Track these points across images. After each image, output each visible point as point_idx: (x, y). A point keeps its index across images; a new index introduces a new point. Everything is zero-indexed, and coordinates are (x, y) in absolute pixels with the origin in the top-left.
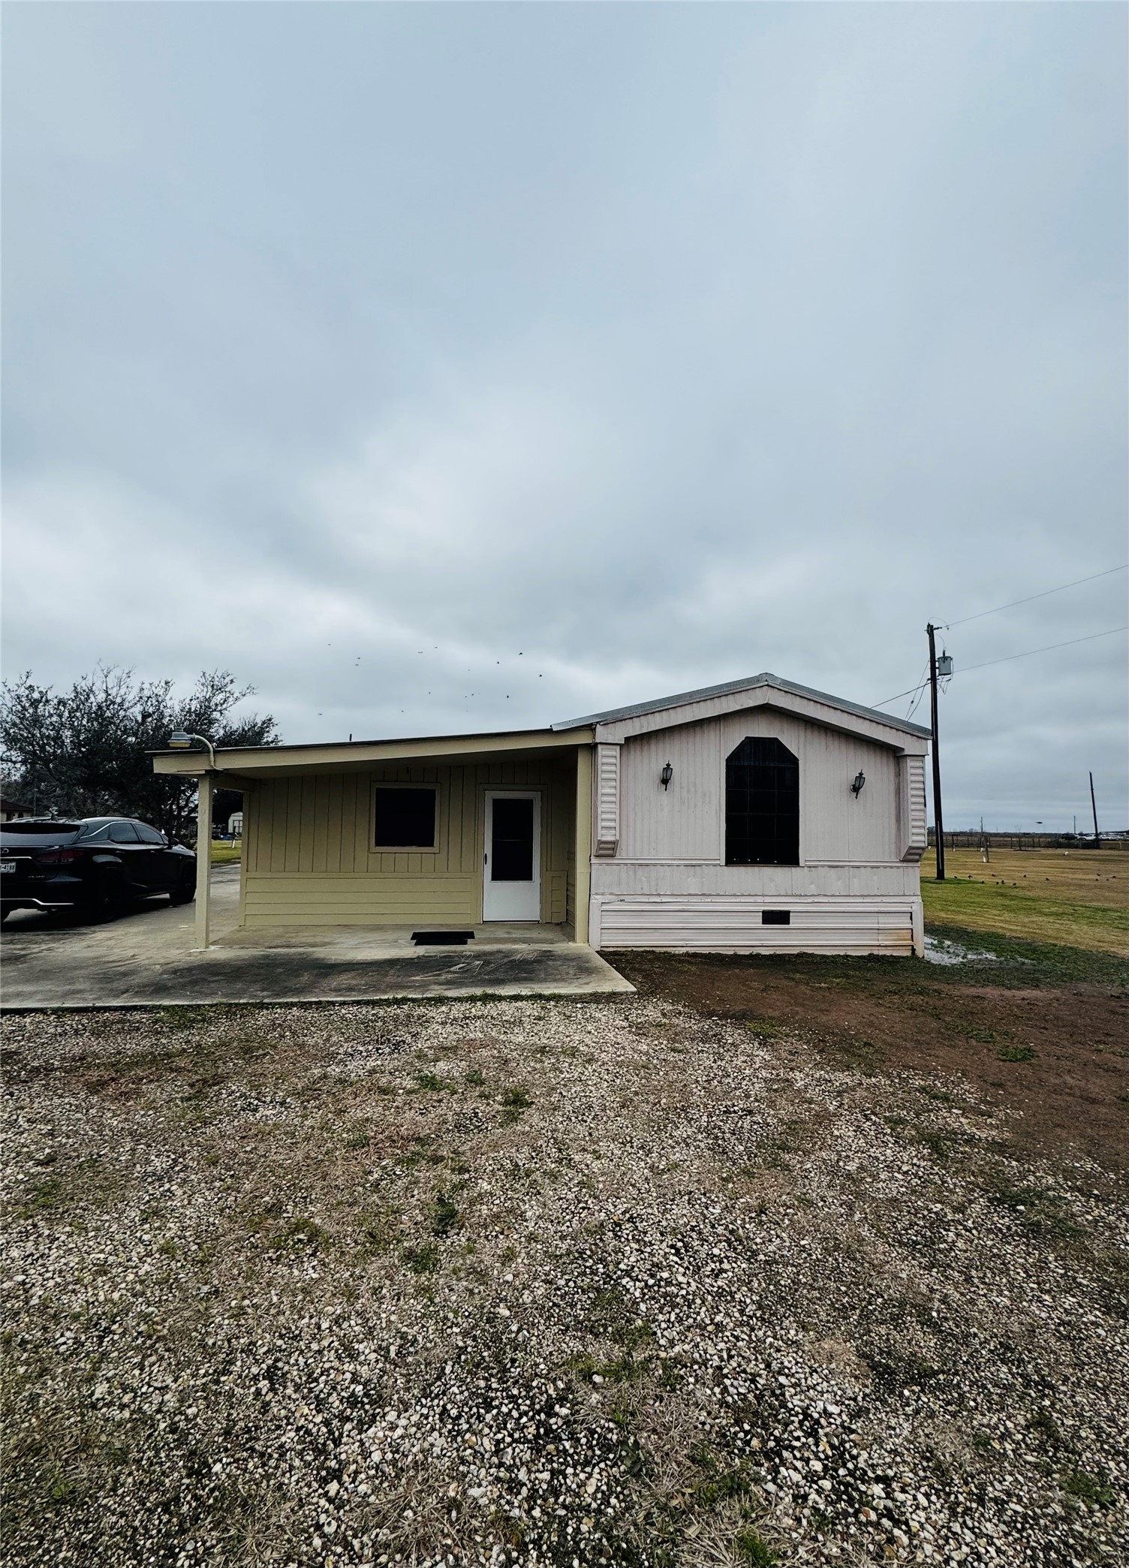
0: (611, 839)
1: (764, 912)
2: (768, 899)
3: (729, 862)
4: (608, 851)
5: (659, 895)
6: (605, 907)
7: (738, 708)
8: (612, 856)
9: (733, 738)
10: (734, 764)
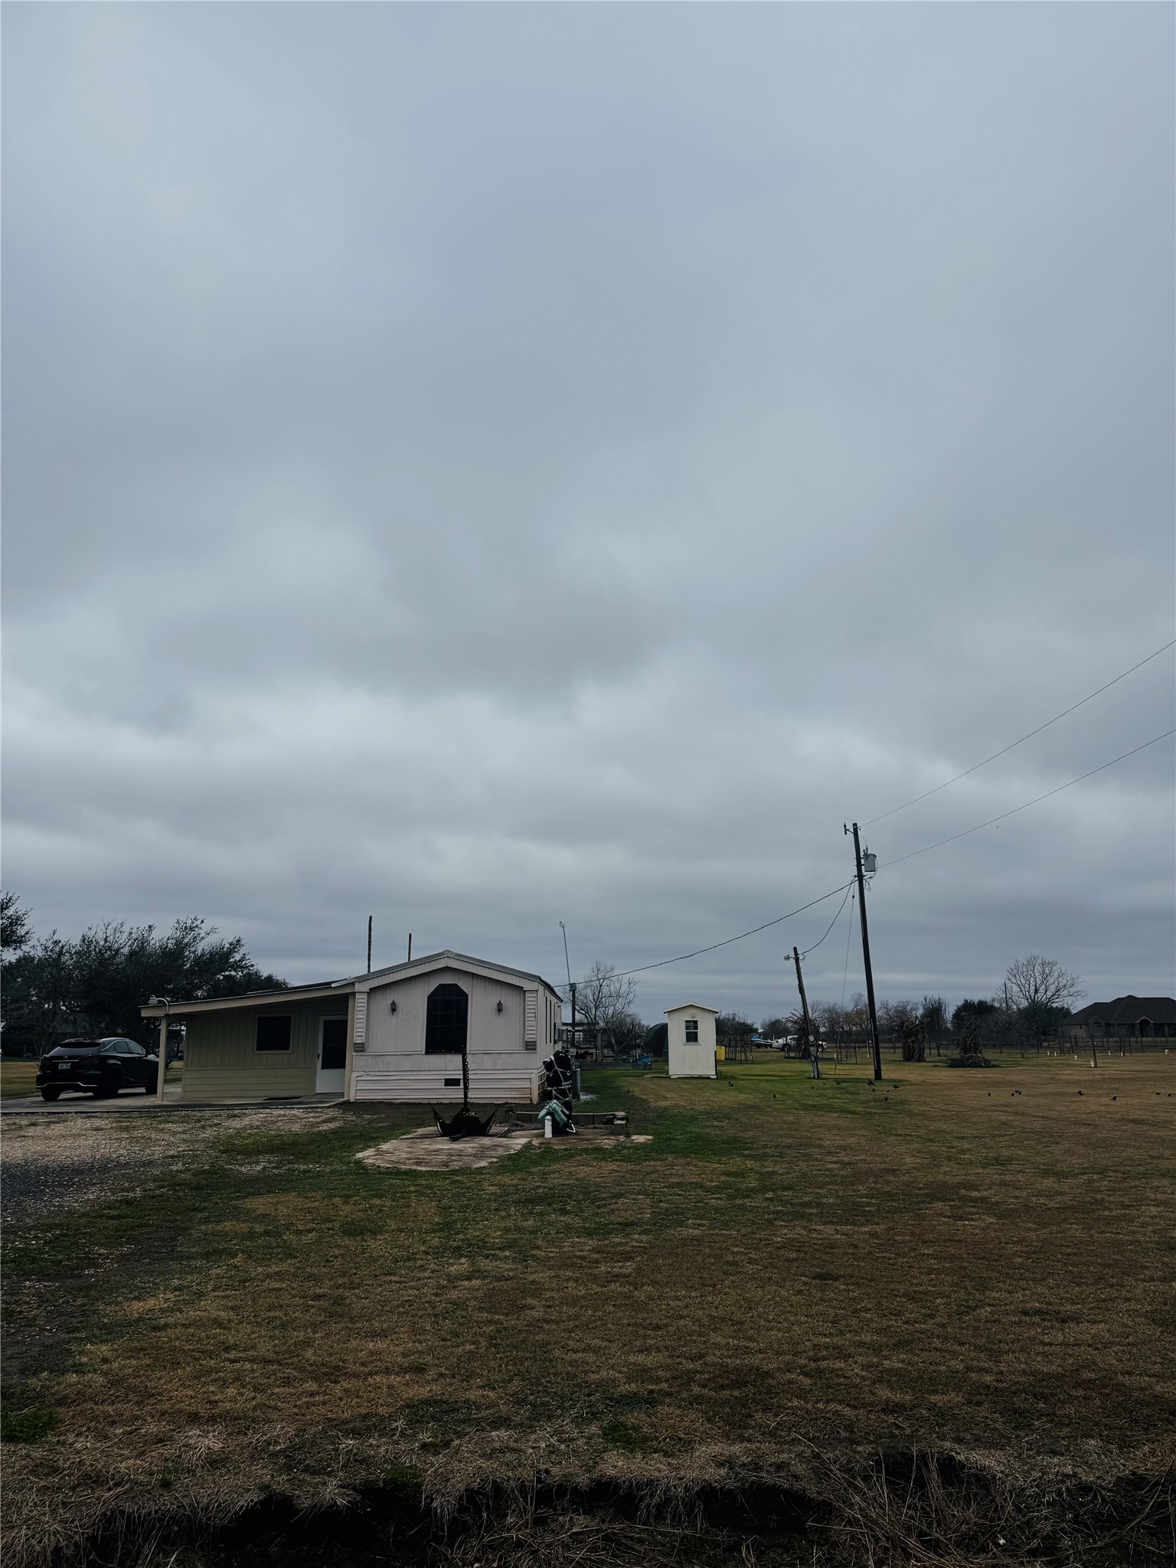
0: (360, 1042)
1: (446, 1079)
2: (449, 1072)
3: (427, 1052)
4: (360, 1048)
5: (388, 1071)
6: (358, 1079)
7: (432, 969)
8: (364, 1051)
9: (432, 985)
10: (431, 999)
